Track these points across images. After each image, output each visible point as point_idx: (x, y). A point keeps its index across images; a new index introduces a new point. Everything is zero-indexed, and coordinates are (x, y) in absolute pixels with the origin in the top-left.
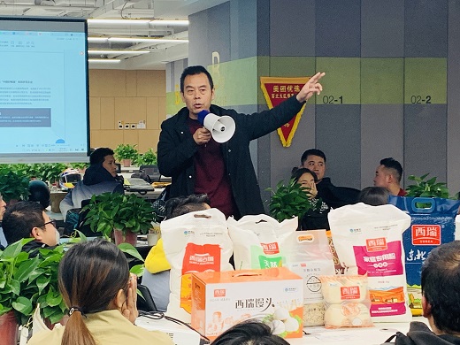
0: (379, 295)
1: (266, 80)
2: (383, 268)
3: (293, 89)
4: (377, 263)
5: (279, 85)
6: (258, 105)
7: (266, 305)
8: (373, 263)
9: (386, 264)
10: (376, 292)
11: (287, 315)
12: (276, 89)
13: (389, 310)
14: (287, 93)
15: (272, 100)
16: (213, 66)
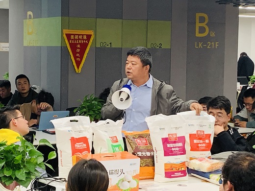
0: (175, 166)
1: (66, 31)
2: (176, 151)
3: (82, 37)
4: (174, 148)
5: (74, 35)
6: (61, 47)
7: (120, 173)
8: (172, 148)
9: (177, 149)
10: (173, 164)
11: (131, 179)
12: (72, 37)
13: (180, 174)
14: (79, 39)
15: (70, 44)
16: (28, 20)
